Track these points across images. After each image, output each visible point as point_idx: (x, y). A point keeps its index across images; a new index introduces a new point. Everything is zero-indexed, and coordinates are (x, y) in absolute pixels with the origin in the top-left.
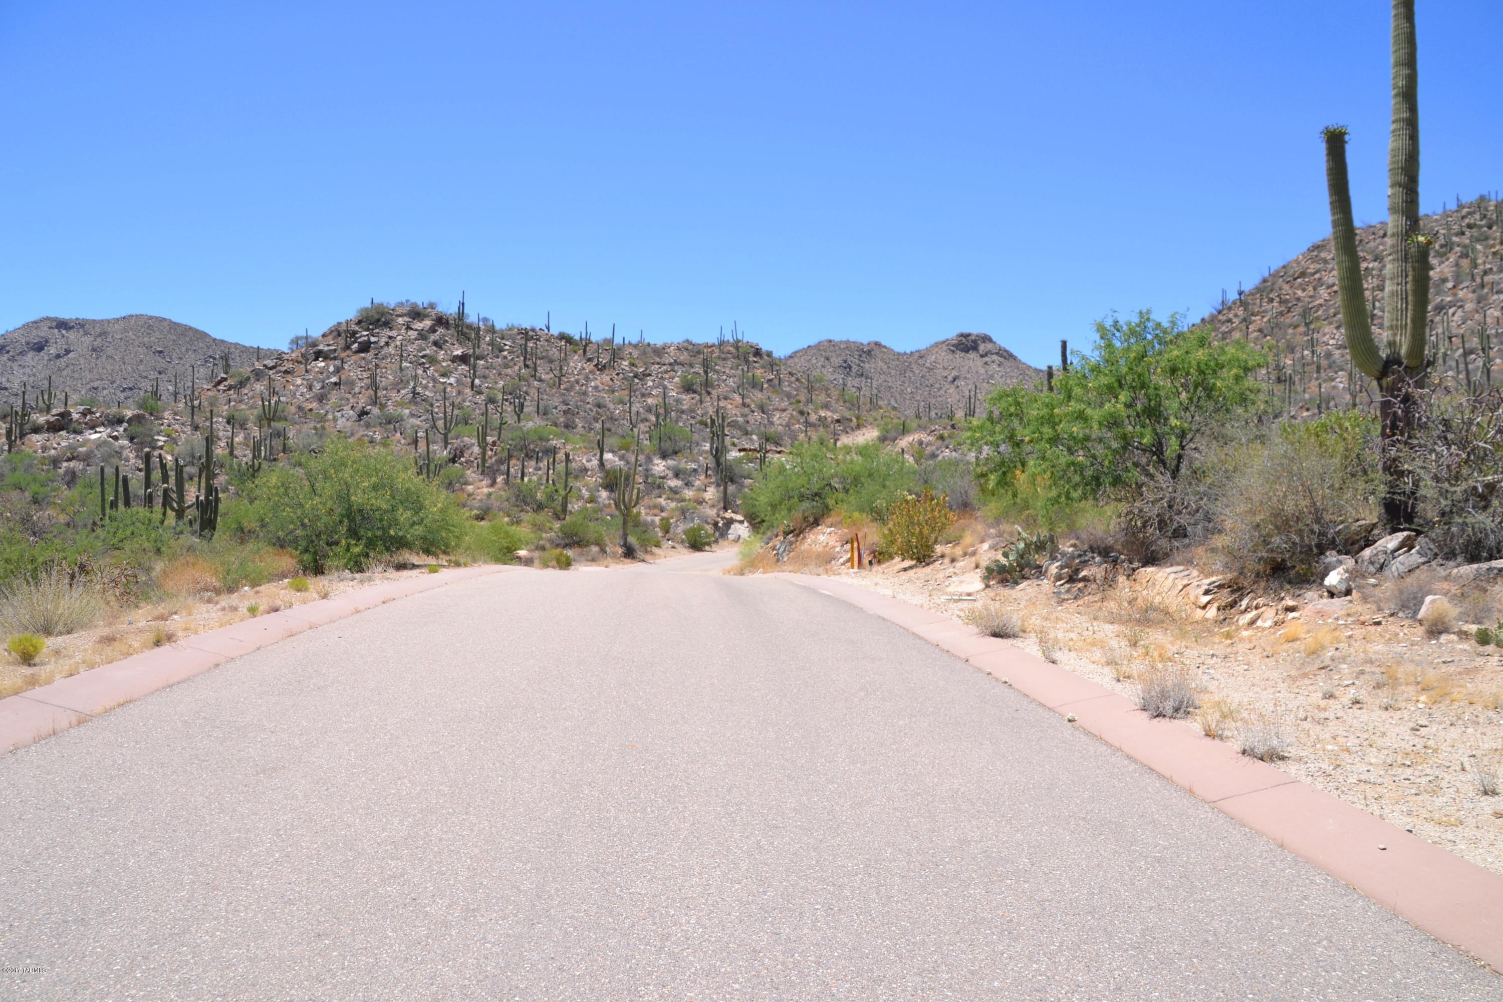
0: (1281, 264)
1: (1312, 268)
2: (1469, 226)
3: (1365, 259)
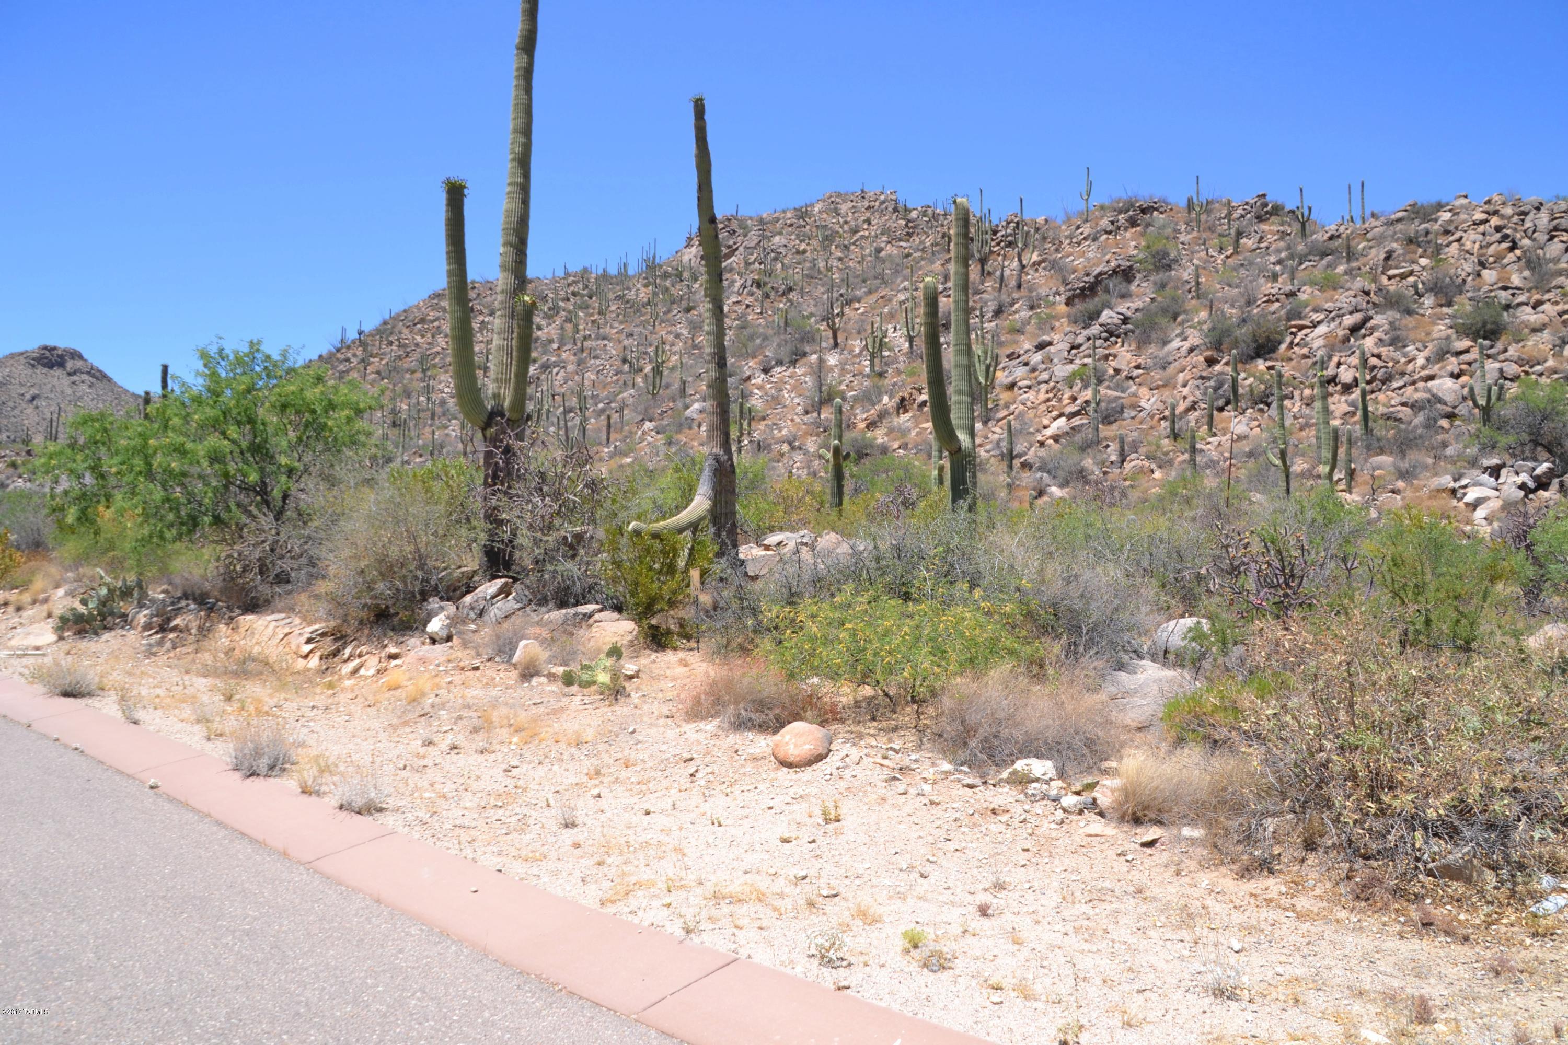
0: (402, 308)
1: (432, 315)
2: (574, 294)
3: (481, 313)
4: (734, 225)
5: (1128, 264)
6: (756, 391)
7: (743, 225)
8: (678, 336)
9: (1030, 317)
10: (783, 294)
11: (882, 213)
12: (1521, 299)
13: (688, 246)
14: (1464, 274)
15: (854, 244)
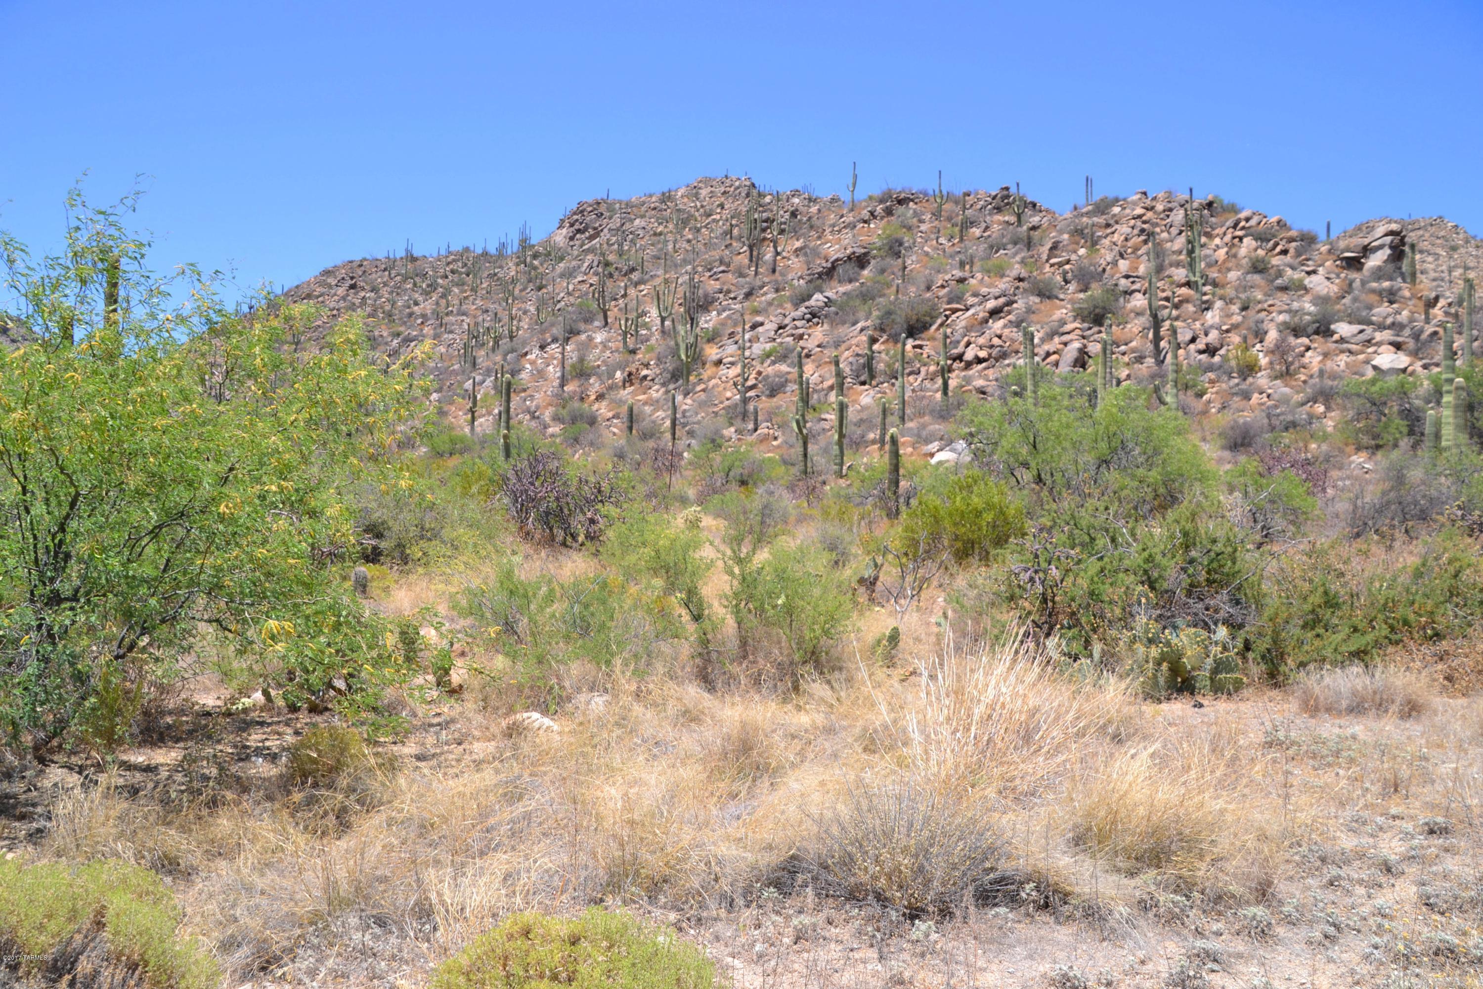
4: (603, 208)
5: (863, 251)
7: (611, 209)
8: (525, 312)
9: (773, 299)
10: (625, 275)
11: (735, 198)
12: (1137, 286)
13: (561, 227)
14: (1104, 263)
15: (705, 227)
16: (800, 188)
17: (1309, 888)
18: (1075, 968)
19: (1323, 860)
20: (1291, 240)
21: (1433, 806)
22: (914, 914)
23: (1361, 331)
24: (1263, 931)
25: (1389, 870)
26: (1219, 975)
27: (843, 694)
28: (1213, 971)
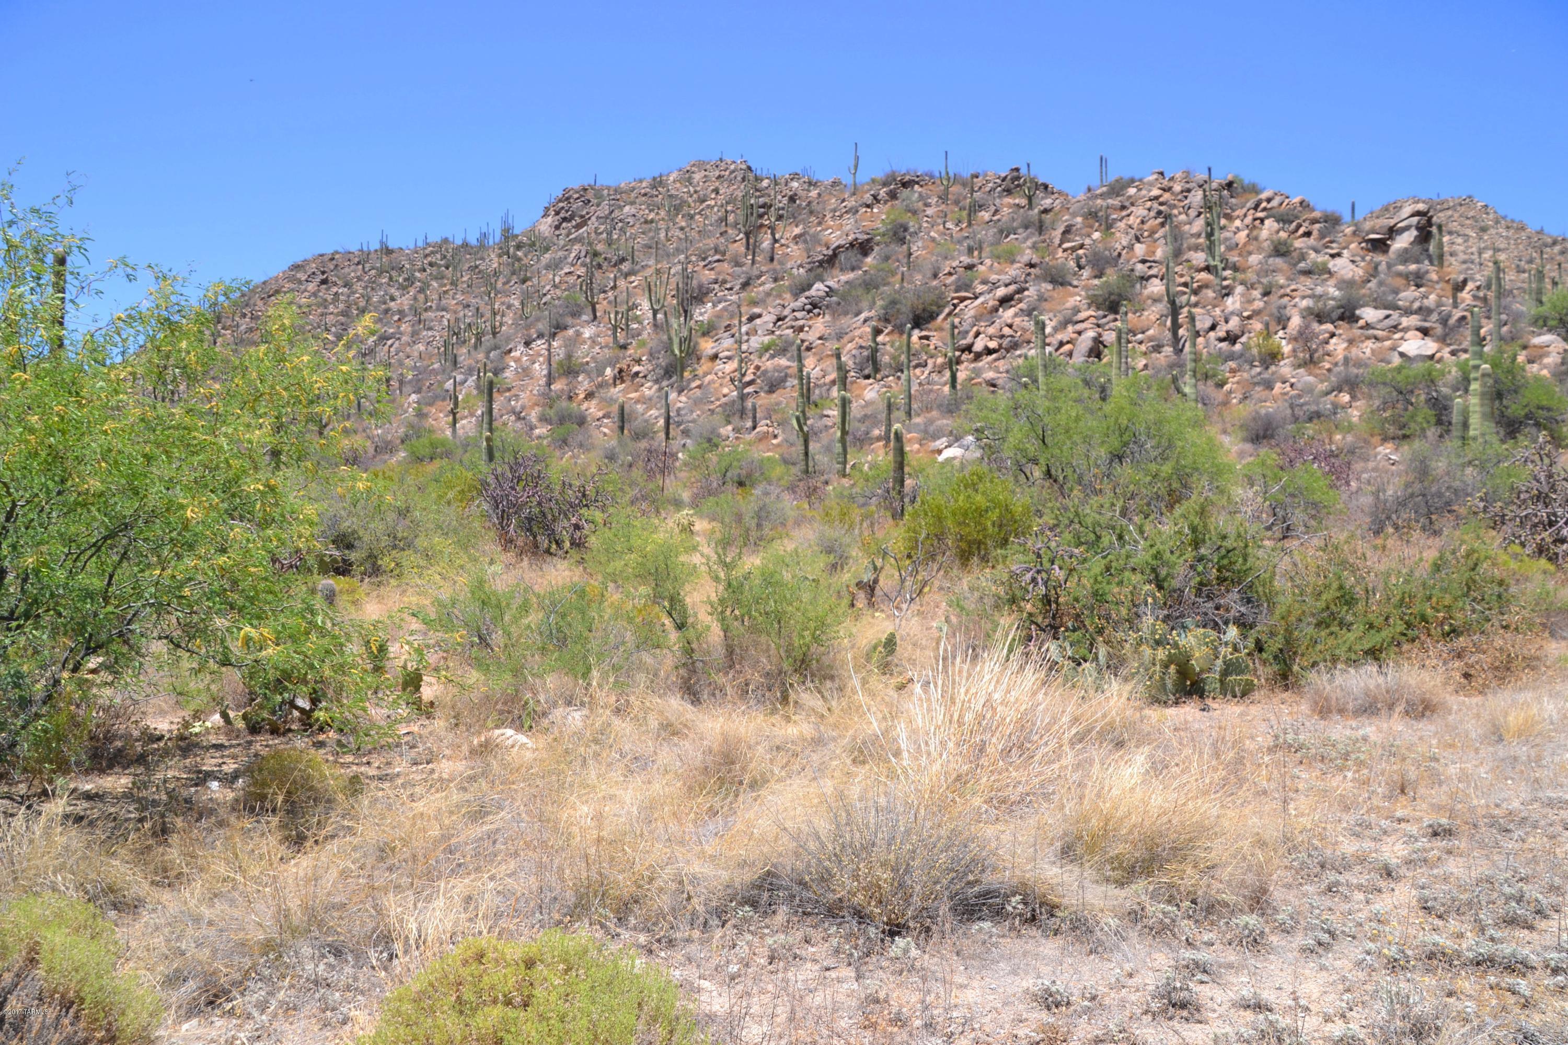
4: (590, 195)
5: (866, 237)
6: (512, 364)
7: (599, 196)
8: (509, 307)
9: (772, 289)
10: (615, 265)
11: (731, 183)
12: (1154, 271)
13: (545, 215)
14: (1120, 247)
15: (699, 213)
16: (799, 172)
17: (1305, 895)
18: (1058, 983)
19: (1322, 867)
20: (1314, 221)
21: (1438, 808)
22: (894, 930)
23: (1387, 317)
24: (1255, 940)
25: (1389, 874)
26: (1208, 986)
27: (834, 703)
28: (1202, 982)
